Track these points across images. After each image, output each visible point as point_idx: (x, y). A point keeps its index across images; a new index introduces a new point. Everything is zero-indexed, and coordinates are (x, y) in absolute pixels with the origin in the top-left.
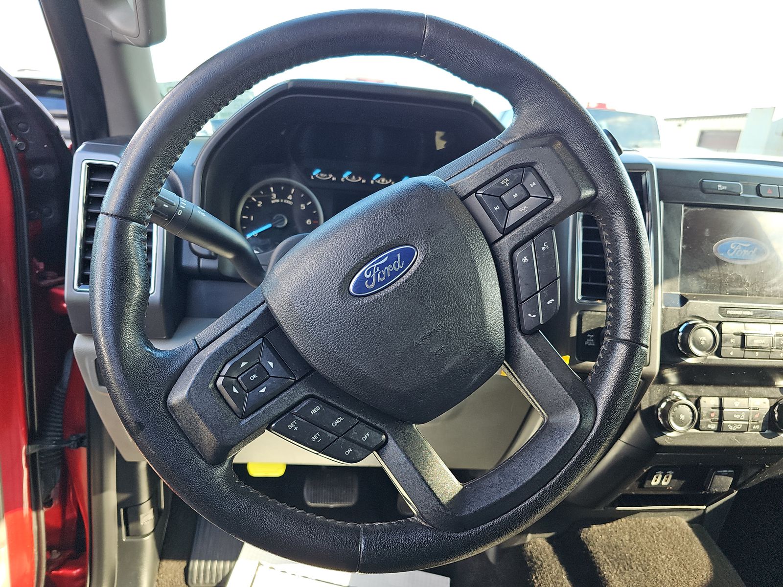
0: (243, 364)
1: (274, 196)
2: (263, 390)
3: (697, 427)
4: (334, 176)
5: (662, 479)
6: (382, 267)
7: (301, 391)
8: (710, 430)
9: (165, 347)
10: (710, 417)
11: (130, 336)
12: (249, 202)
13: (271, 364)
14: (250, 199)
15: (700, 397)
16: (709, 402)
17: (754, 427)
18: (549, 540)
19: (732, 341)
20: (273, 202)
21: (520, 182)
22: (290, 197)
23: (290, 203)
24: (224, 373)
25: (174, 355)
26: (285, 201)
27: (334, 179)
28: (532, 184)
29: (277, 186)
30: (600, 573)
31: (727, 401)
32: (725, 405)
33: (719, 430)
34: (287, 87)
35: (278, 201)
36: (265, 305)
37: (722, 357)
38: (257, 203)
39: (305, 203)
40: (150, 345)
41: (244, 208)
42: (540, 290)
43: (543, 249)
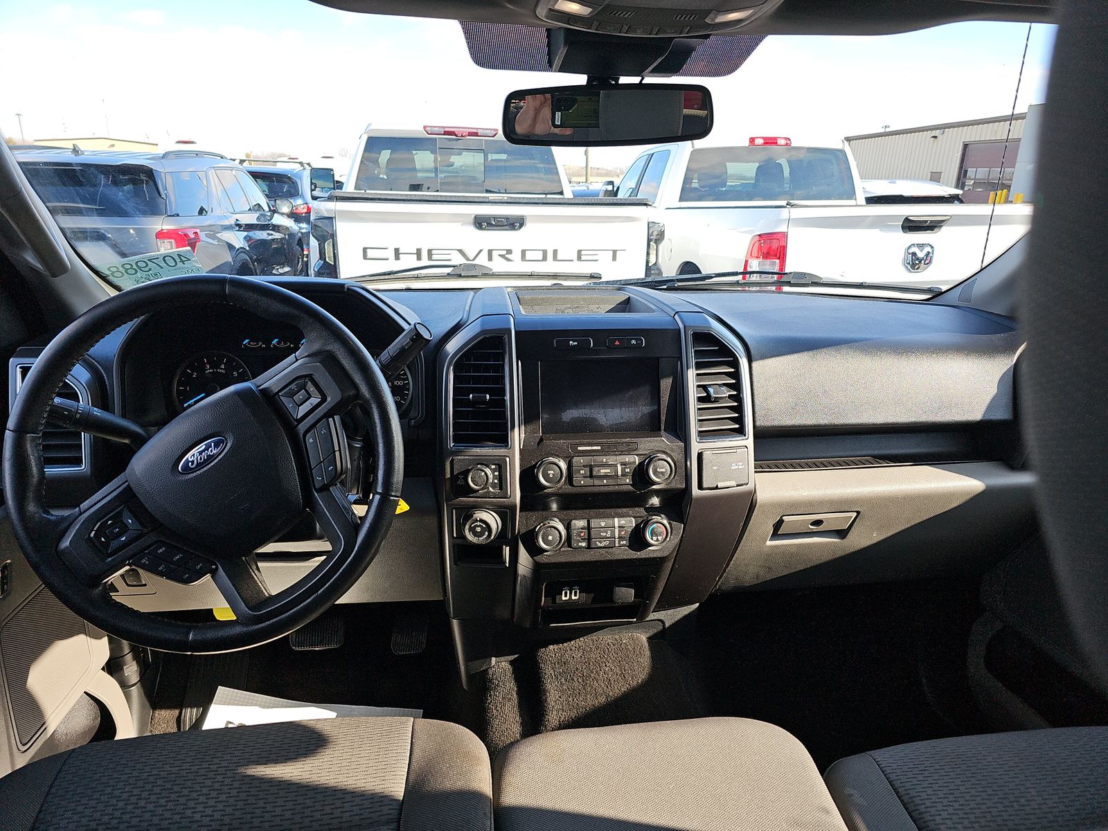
0: (110, 522)
1: (208, 366)
2: (124, 539)
3: (570, 546)
5: (571, 593)
6: (201, 453)
7: (152, 538)
8: (582, 547)
9: (57, 513)
10: (580, 536)
11: (32, 507)
13: (130, 521)
14: (185, 371)
15: (571, 521)
16: (579, 524)
17: (621, 543)
18: (512, 663)
19: (581, 472)
21: (304, 387)
22: (223, 366)
23: (224, 372)
24: (95, 529)
25: (63, 519)
26: (218, 370)
28: (311, 388)
29: (210, 357)
30: (542, 686)
31: (594, 523)
32: (592, 525)
33: (589, 547)
36: (127, 483)
37: (574, 486)
39: (237, 370)
40: (48, 513)
41: (180, 379)
42: (324, 460)
43: (323, 432)
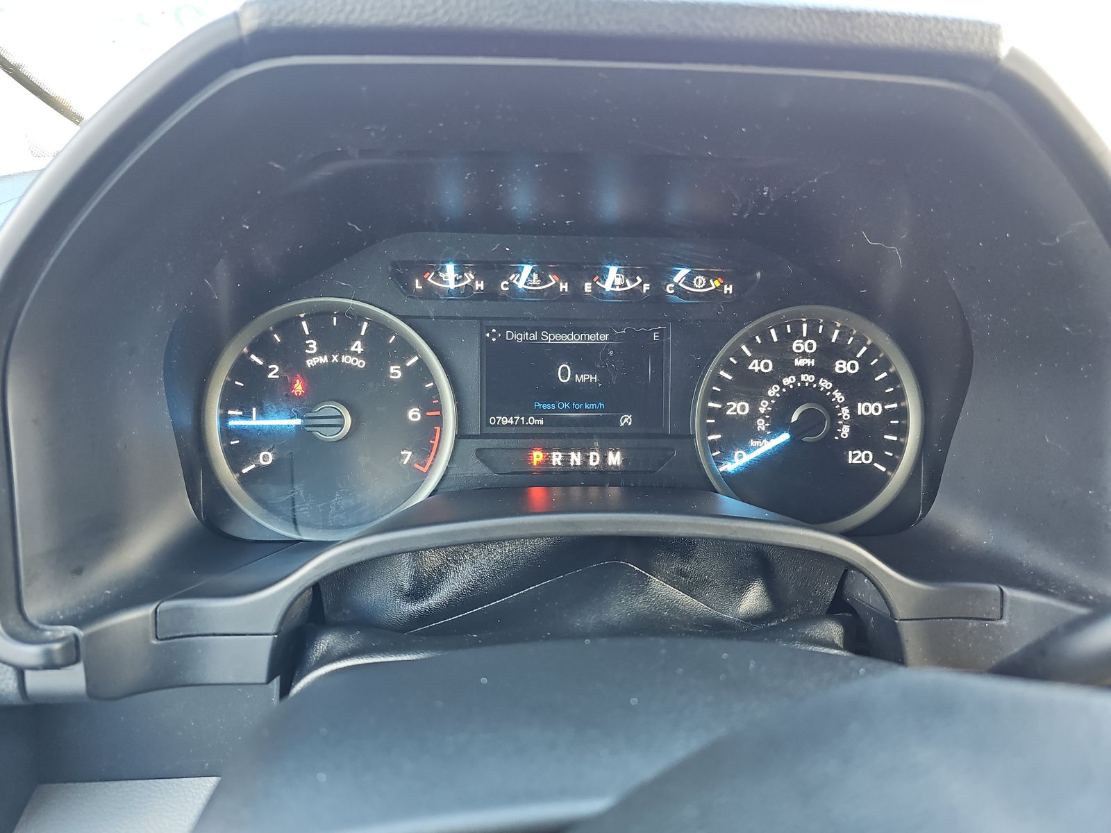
1: (313, 345)
4: (478, 276)
12: (242, 368)
14: (244, 359)
20: (310, 363)
22: (357, 347)
23: (360, 363)
26: (344, 359)
27: (480, 285)
29: (319, 317)
34: (239, 27)
35: (323, 360)
38: (265, 370)
39: (402, 362)
